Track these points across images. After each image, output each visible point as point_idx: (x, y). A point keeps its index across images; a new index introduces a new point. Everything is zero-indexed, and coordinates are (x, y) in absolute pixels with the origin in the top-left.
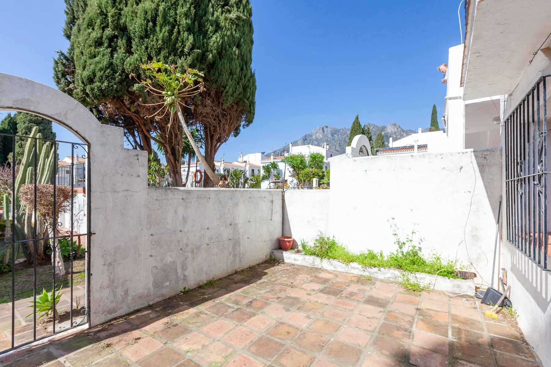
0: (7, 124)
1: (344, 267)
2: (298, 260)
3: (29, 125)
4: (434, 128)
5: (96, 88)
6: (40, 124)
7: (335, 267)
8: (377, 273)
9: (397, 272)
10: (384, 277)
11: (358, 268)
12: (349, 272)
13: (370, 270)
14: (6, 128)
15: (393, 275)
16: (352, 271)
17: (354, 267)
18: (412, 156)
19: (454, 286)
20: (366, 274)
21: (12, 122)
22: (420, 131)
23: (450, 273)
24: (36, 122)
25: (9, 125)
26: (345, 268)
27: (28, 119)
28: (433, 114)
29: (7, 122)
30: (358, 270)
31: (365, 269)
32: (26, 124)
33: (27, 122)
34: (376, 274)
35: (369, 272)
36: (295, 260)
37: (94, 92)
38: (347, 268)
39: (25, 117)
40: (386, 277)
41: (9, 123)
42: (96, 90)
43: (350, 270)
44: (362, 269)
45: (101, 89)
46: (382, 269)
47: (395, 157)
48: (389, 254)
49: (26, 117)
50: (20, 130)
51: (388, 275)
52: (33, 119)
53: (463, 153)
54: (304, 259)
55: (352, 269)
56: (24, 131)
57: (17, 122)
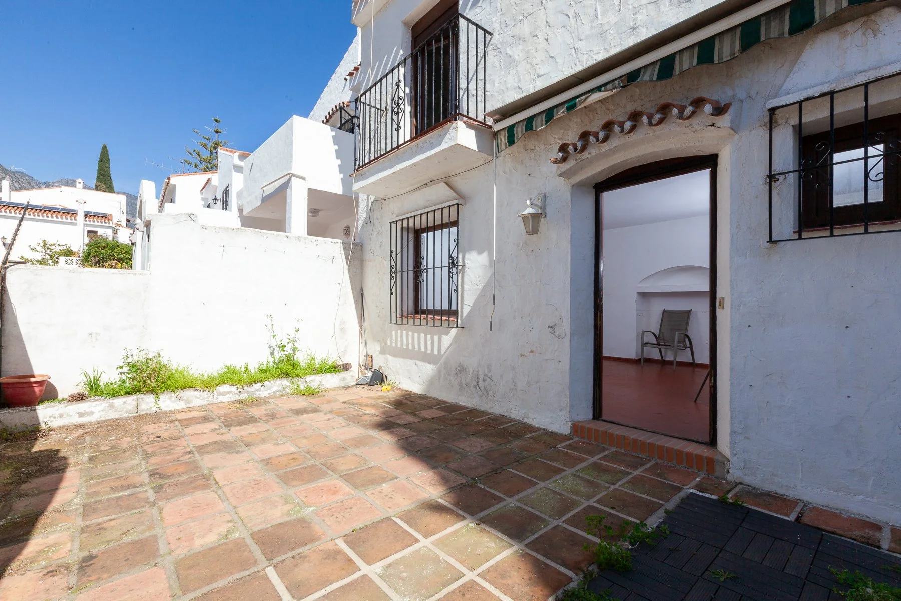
1: (206, 396)
2: (92, 413)
4: (104, 187)
7: (187, 402)
8: (259, 390)
9: (286, 382)
10: (269, 393)
11: (231, 392)
12: (215, 401)
13: (250, 389)
15: (281, 387)
16: (221, 399)
17: (225, 392)
18: (287, 237)
19: (340, 380)
20: (244, 396)
22: (79, 186)
23: (334, 369)
26: (208, 397)
28: (101, 161)
30: (231, 394)
31: (242, 390)
34: (259, 393)
35: (248, 392)
36: (81, 415)
38: (211, 397)
40: (271, 392)
43: (217, 398)
44: (237, 392)
46: (266, 383)
47: (267, 234)
48: (257, 366)
51: (274, 389)
53: (335, 243)
54: (112, 406)
55: (219, 395)
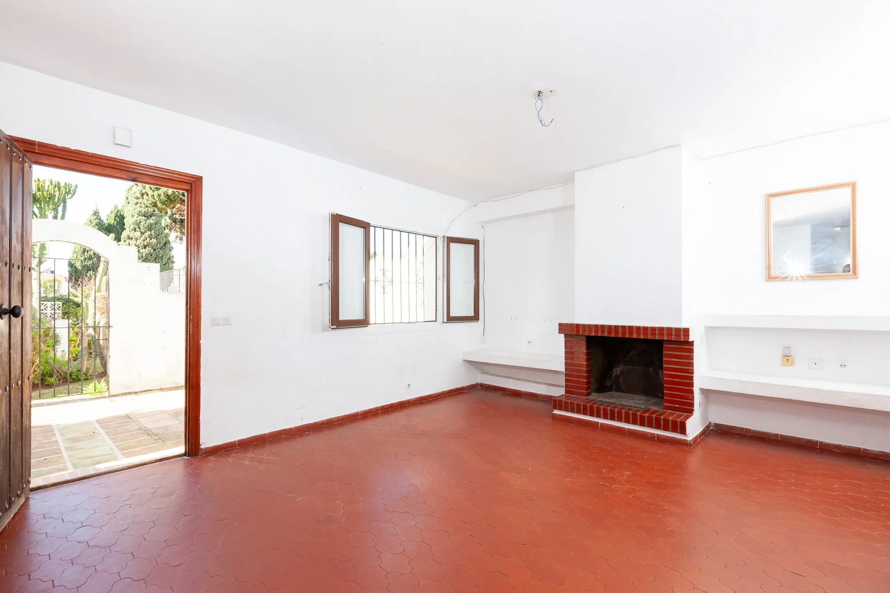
0: (114, 218)
3: (137, 219)
5: (163, 194)
6: (151, 216)
14: (112, 223)
21: (119, 214)
24: (146, 215)
25: (115, 220)
27: (137, 212)
29: (113, 215)
32: (135, 218)
33: (136, 215)
37: (161, 198)
39: (133, 208)
41: (115, 217)
42: (163, 196)
45: (168, 195)
49: (135, 209)
50: (128, 226)
52: (143, 212)
56: (132, 227)
57: (125, 216)
